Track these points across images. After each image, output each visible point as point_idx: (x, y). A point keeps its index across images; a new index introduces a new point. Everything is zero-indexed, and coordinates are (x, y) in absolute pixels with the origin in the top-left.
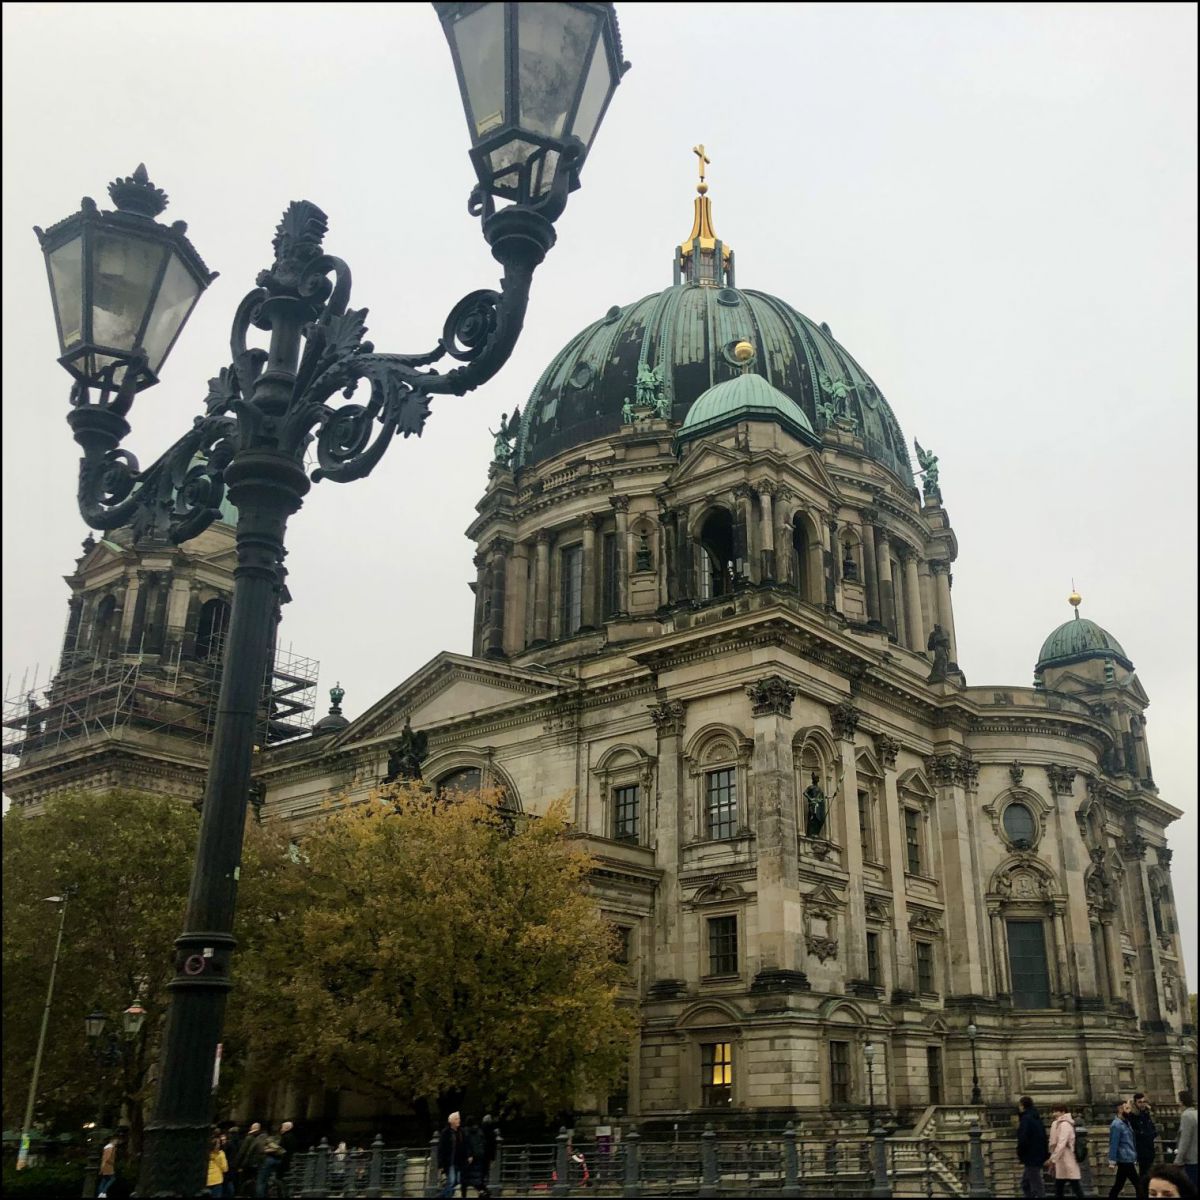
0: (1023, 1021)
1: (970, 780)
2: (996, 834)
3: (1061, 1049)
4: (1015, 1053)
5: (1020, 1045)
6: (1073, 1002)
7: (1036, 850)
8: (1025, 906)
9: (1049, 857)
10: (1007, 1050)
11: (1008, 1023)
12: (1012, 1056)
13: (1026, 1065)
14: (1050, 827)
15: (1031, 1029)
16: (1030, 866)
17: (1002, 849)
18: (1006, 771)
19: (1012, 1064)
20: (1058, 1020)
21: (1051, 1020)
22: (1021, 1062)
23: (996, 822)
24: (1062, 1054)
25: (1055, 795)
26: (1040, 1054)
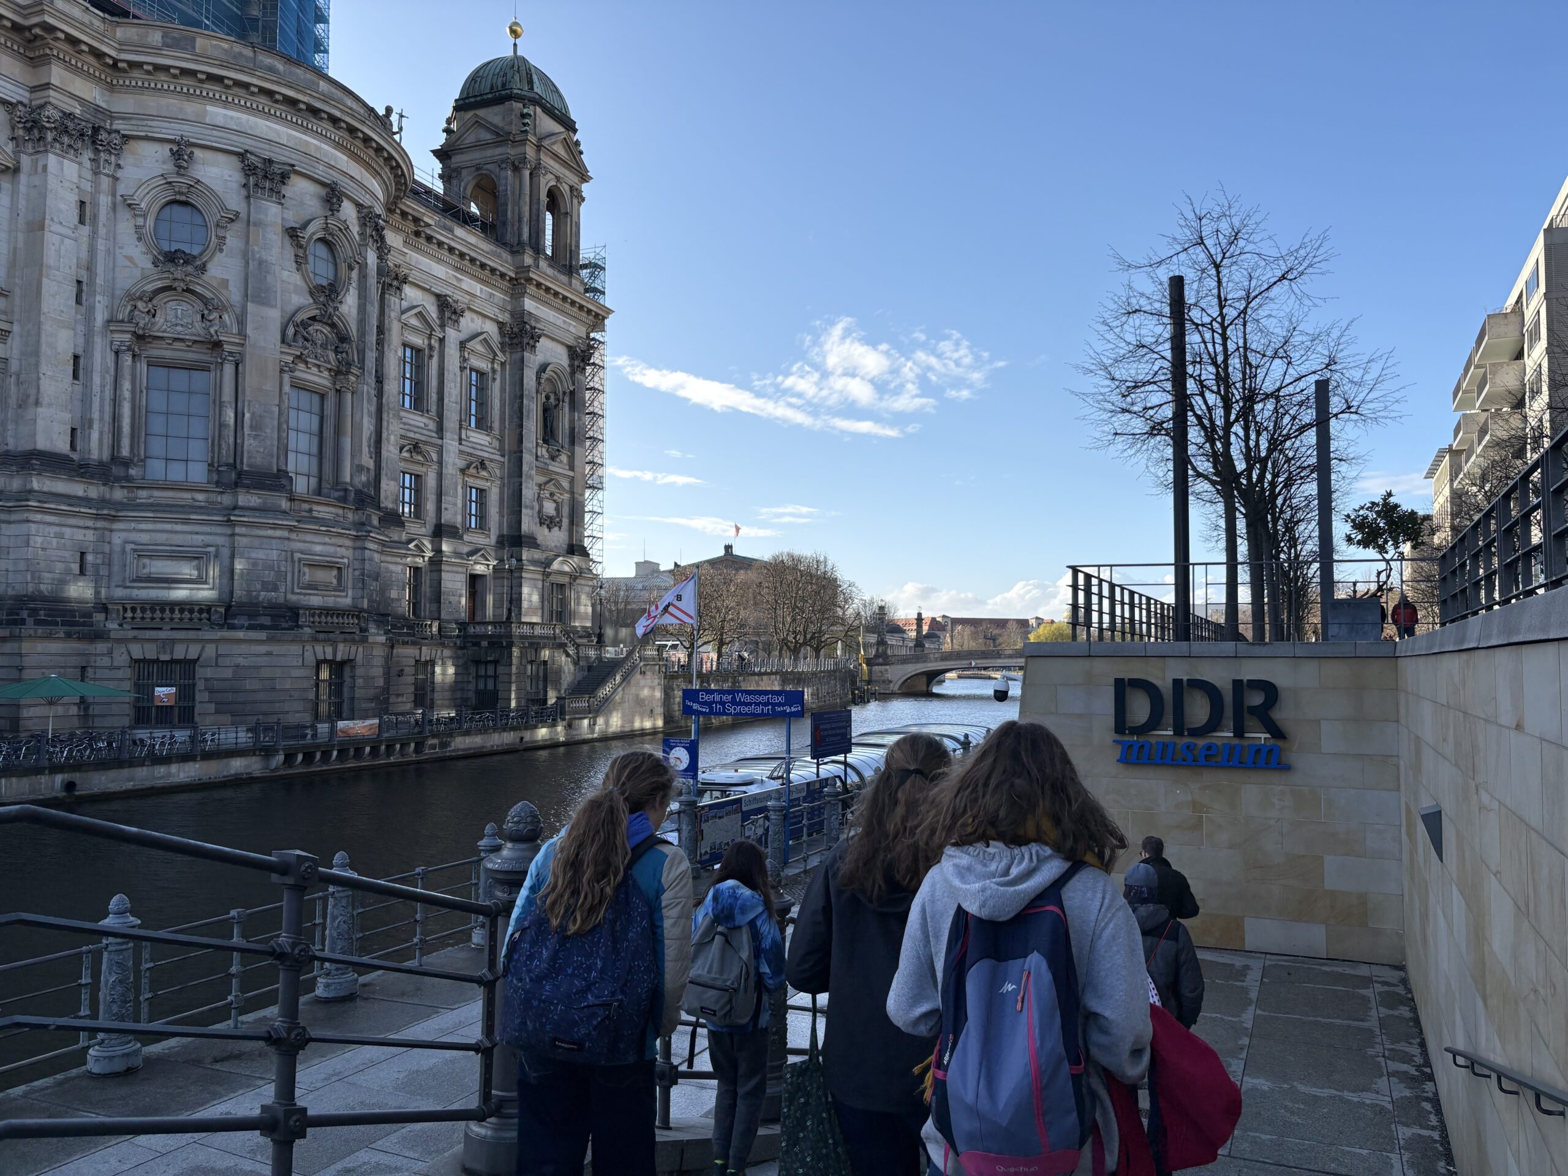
0: (143, 494)
1: (103, 156)
2: (139, 239)
3: (197, 533)
4: (123, 535)
5: (133, 525)
6: (233, 476)
7: (203, 268)
8: (177, 345)
9: (225, 283)
10: (111, 531)
11: (119, 494)
12: (117, 539)
13: (135, 550)
14: (233, 241)
15: (151, 505)
16: (188, 290)
17: (145, 262)
18: (164, 150)
19: (117, 549)
20: (200, 497)
21: (187, 495)
22: (129, 547)
23: (140, 221)
24: (198, 539)
25: (248, 197)
26: (161, 538)
